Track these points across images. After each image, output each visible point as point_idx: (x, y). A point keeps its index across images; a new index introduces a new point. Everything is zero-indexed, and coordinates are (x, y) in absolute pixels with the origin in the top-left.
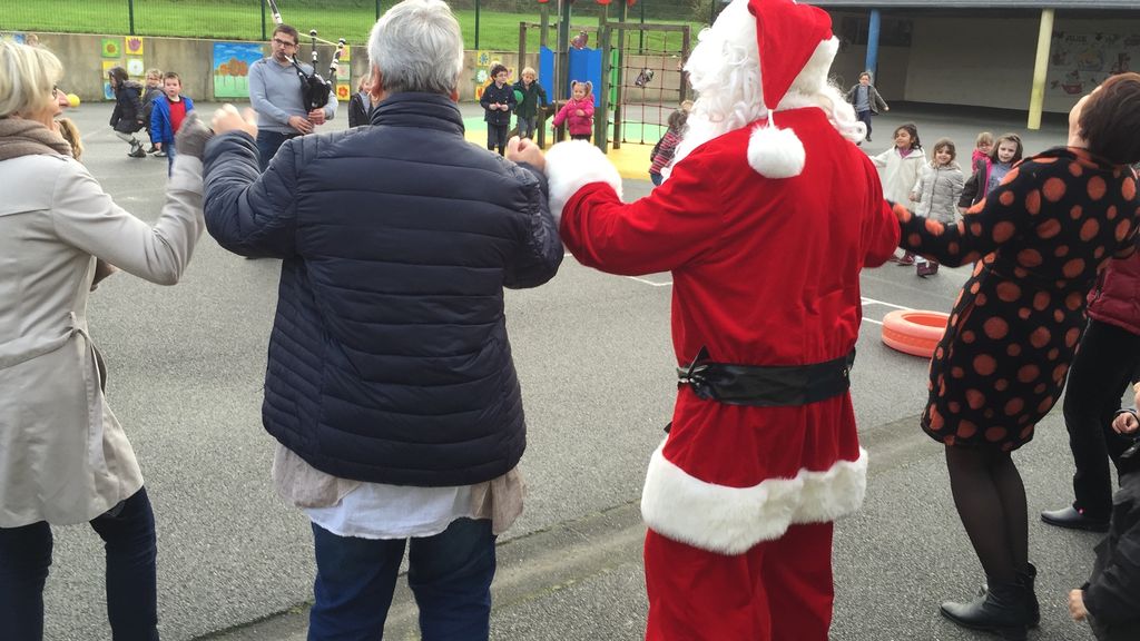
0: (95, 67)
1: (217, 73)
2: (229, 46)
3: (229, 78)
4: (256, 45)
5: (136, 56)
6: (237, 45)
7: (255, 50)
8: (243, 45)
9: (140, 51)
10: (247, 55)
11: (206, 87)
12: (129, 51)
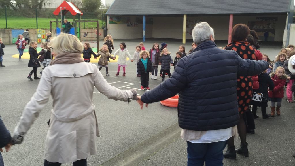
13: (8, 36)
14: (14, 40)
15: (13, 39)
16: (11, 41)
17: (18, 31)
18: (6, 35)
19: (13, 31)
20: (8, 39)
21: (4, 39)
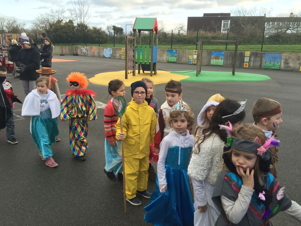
0: (188, 57)
1: (212, 59)
2: (215, 52)
3: (215, 60)
4: (222, 52)
5: (196, 54)
6: (218, 52)
7: (222, 53)
8: (219, 52)
9: (196, 53)
10: (220, 54)
11: (209, 62)
12: (194, 53)
13: (260, 60)
14: (267, 65)
15: (266, 63)
16: (263, 65)
17: (273, 54)
18: (258, 59)
19: (267, 54)
20: (259, 63)
21: (254, 63)
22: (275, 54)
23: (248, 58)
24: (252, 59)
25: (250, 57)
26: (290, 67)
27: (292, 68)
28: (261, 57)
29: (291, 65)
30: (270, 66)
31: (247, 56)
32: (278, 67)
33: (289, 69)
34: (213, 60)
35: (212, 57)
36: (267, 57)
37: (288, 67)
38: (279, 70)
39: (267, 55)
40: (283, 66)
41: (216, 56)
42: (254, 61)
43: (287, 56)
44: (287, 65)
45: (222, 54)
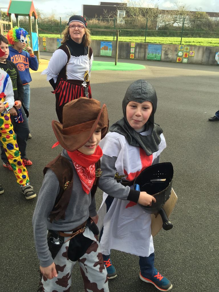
2: (104, 42)
3: (104, 51)
4: (110, 42)
10: (108, 45)
11: (99, 53)
13: (144, 51)
14: (150, 56)
15: (149, 54)
16: (146, 56)
17: (155, 46)
18: (142, 50)
19: (149, 45)
20: (143, 54)
21: (139, 54)
22: (157, 46)
23: (134, 49)
24: (137, 50)
25: (135, 48)
26: (169, 58)
27: (170, 59)
28: (145, 49)
29: (170, 56)
30: (152, 57)
31: (133, 47)
32: (159, 58)
33: (168, 60)
34: (102, 50)
35: (101, 48)
36: (150, 48)
37: (168, 58)
38: (160, 61)
39: (150, 47)
40: (163, 57)
41: (105, 47)
42: (139, 52)
43: (166, 47)
44: (166, 56)
45: (110, 45)
